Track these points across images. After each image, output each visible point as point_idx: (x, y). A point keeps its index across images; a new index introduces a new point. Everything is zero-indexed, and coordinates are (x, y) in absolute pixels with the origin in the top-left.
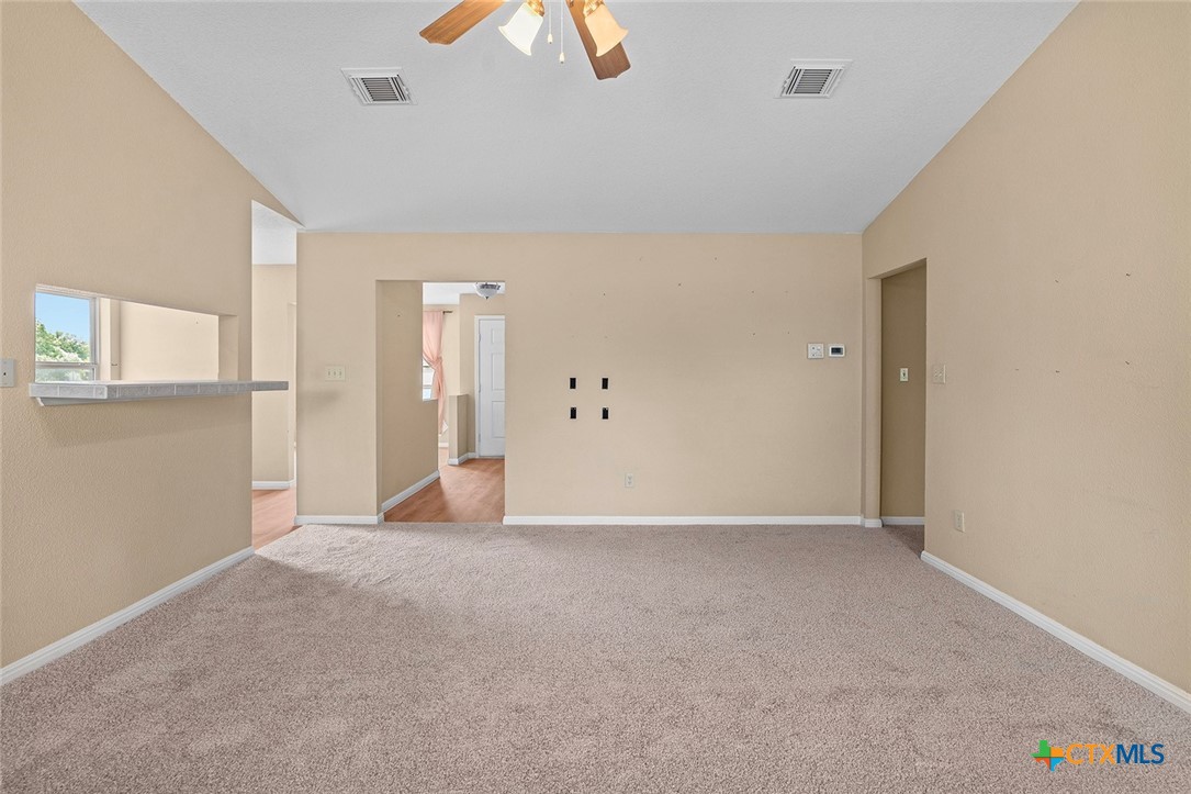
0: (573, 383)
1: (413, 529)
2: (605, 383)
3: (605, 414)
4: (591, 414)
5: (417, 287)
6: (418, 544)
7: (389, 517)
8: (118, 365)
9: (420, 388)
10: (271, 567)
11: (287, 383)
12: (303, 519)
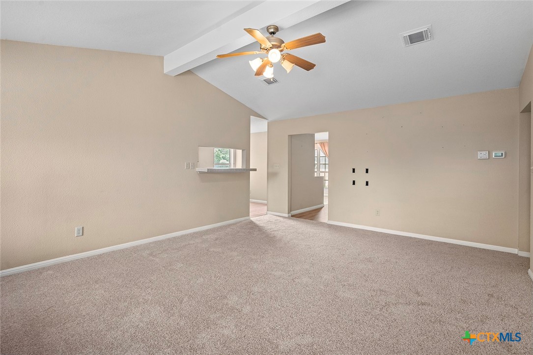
0: (354, 171)
1: (298, 220)
2: (367, 171)
3: (367, 184)
4: (360, 183)
5: (313, 136)
6: (293, 224)
7: (292, 216)
8: (235, 164)
9: (314, 172)
10: (252, 222)
11: (256, 169)
12: (269, 212)
